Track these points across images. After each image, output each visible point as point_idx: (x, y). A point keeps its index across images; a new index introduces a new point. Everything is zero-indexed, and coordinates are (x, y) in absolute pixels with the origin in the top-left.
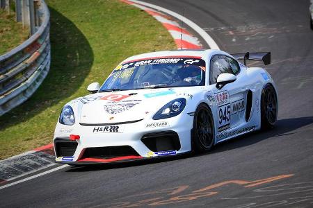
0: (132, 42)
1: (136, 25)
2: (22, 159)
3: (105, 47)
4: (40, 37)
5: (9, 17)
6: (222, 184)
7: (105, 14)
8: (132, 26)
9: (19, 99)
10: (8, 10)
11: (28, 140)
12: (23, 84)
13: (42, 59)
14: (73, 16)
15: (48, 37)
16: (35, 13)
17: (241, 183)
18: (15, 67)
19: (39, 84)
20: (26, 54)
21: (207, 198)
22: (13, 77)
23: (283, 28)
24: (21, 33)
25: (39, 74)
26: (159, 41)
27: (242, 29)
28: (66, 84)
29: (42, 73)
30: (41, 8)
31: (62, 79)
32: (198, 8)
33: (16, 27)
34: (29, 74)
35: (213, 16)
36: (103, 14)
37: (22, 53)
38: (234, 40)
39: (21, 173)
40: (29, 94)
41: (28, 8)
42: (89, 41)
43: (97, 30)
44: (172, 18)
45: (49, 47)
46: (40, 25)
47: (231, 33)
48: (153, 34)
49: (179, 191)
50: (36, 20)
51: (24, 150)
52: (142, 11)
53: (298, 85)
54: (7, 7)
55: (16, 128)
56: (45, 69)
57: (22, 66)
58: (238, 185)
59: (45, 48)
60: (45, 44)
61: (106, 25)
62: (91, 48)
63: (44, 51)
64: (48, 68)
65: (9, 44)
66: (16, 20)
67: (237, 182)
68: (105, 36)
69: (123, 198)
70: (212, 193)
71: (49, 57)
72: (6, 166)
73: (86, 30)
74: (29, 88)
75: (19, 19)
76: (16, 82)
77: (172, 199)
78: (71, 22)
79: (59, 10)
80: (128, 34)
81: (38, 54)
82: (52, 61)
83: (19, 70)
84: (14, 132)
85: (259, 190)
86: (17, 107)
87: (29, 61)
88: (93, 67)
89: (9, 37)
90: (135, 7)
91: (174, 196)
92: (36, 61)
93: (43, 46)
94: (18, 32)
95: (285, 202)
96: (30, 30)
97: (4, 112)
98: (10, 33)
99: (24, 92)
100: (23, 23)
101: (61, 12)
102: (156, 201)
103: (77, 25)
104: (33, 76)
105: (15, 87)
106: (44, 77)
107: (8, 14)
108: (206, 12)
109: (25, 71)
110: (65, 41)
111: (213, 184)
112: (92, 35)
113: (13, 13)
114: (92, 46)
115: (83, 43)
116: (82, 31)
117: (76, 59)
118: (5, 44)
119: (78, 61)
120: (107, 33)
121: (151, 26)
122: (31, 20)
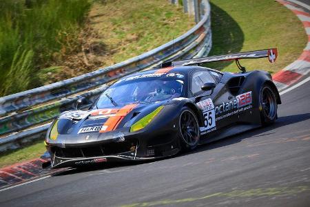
0: (270, 24)
1: (272, 12)
3: (250, 29)
4: (205, 23)
5: (178, 10)
8: (269, 12)
10: (177, 5)
13: (207, 39)
14: (226, 7)
15: (209, 24)
16: (199, 6)
18: (189, 45)
22: (188, 52)
24: (188, 21)
25: (205, 49)
26: (291, 23)
29: (207, 49)
33: (184, 17)
34: (198, 49)
37: (193, 34)
41: (193, 3)
42: (240, 25)
43: (243, 16)
45: (210, 31)
46: (203, 14)
48: (286, 18)
50: (199, 11)
52: (276, 1)
54: (176, 3)
56: (209, 46)
57: (192, 45)
60: (208, 28)
61: (250, 12)
62: (241, 30)
63: (208, 33)
64: (211, 45)
65: (180, 29)
66: (183, 11)
68: (250, 21)
71: (211, 37)
73: (236, 16)
75: (186, 11)
76: (190, 56)
78: (223, 11)
79: (215, 3)
80: (267, 19)
81: (204, 35)
82: (213, 39)
83: (192, 47)
87: (198, 40)
88: (244, 44)
89: (180, 24)
92: (203, 40)
93: (207, 30)
94: (186, 20)
96: (194, 18)
98: (180, 21)
100: (189, 13)
103: (229, 13)
104: (201, 51)
106: (208, 52)
107: (178, 8)
109: (195, 48)
110: (220, 25)
112: (240, 21)
113: (181, 7)
114: (242, 28)
117: (231, 38)
118: (177, 29)
119: (233, 40)
120: (251, 18)
121: (284, 12)
122: (195, 11)
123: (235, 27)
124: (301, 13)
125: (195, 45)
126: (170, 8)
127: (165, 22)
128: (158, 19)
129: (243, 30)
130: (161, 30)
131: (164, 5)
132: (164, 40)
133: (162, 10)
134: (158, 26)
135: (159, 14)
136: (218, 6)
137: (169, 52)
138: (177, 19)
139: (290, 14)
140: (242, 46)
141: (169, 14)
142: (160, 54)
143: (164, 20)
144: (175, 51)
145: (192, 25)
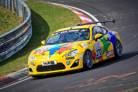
0: (65, 22)
1: (66, 15)
2: (25, 71)
3: (54, 24)
4: (28, 22)
5: (14, 14)
6: (107, 77)
7: (53, 11)
8: (64, 15)
9: (20, 47)
10: (13, 11)
11: (26, 63)
12: (22, 41)
13: (29, 31)
14: (40, 12)
15: (31, 22)
16: (25, 12)
17: (116, 76)
18: (18, 34)
19: (28, 40)
20: (22, 29)
21: (102, 83)
22: (18, 38)
23: (126, 13)
24: (19, 20)
25: (28, 36)
26: (76, 21)
27: (109, 15)
28: (39, 40)
29: (29, 36)
30: (27, 10)
31: (37, 38)
32: (90, 7)
33: (17, 18)
34: (24, 37)
35: (97, 10)
36: (52, 11)
37: (21, 28)
38: (106, 19)
39: (24, 77)
40: (25, 45)
41: (22, 10)
42: (47, 22)
43: (50, 18)
44: (80, 12)
45: (31, 26)
46: (27, 17)
47: (105, 16)
48: (73, 18)
49: (90, 81)
50: (25, 15)
51: (25, 67)
52: (68, 9)
53: (134, 36)
54: (13, 10)
55: (20, 59)
56: (30, 34)
57: (21, 33)
58: (114, 77)
59: (30, 26)
60: (30, 24)
62: (48, 25)
63: (30, 27)
64: (31, 34)
65: (15, 25)
66: (17, 15)
67: (114, 76)
68: (54, 20)
69: (68, 85)
70: (104, 81)
71: (31, 29)
72: (18, 74)
73: (46, 18)
74: (24, 42)
75: (18, 15)
76: (19, 40)
77: (88, 84)
78: (39, 15)
79: (34, 10)
81: (27, 28)
82: (32, 31)
83: (20, 35)
84: (20, 60)
85: (123, 79)
86: (20, 50)
87: (24, 31)
88: (49, 33)
89: (14, 22)
90: (65, 8)
91: (88, 83)
92: (27, 31)
93: (29, 25)
94: (18, 20)
95: (135, 83)
96: (22, 19)
97: (15, 53)
99: (22, 44)
100: (20, 16)
101: (35, 11)
102: (81, 85)
103: (42, 16)
104: (26, 37)
105: (19, 42)
106: (30, 38)
107: (13, 13)
108: (94, 8)
109: (22, 36)
110: (37, 23)
111: (104, 77)
112: (48, 20)
113: (15, 12)
114: (48, 24)
115: (45, 23)
116: (44, 18)
117: (42, 30)
118: (13, 25)
119: (43, 31)
120: (54, 19)
121: (72, 15)
122: (23, 15)
123: (45, 24)
124: (81, 15)
125: (22, 34)
126: (9, 13)
127: (6, 21)
128: (3, 20)
129: (49, 25)
130: (4, 26)
131: (6, 11)
132: (5, 31)
133: (4, 14)
134: (2, 23)
135: (3, 17)
136: (36, 12)
137: (7, 38)
138: (13, 19)
139: (76, 16)
140: (48, 34)
141: (8, 17)
142: (2, 39)
143: (6, 20)
144: (10, 37)
145: (21, 23)
